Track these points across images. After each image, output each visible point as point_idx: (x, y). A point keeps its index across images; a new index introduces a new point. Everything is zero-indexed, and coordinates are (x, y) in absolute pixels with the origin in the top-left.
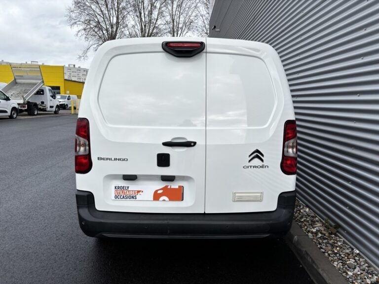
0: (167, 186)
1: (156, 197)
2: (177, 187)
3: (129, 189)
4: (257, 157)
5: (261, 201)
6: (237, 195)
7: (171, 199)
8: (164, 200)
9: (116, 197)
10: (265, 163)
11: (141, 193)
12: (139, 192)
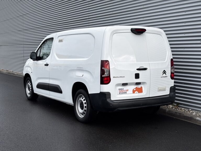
0: (137, 87)
1: (134, 92)
2: (140, 87)
3: (124, 90)
4: (164, 73)
5: (165, 90)
6: (159, 88)
7: (139, 92)
8: (136, 93)
9: (119, 93)
10: (167, 76)
11: (128, 91)
12: (127, 90)
